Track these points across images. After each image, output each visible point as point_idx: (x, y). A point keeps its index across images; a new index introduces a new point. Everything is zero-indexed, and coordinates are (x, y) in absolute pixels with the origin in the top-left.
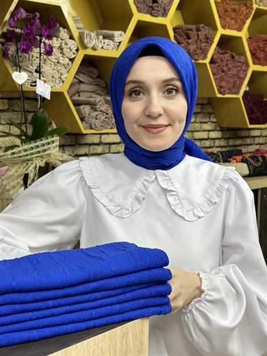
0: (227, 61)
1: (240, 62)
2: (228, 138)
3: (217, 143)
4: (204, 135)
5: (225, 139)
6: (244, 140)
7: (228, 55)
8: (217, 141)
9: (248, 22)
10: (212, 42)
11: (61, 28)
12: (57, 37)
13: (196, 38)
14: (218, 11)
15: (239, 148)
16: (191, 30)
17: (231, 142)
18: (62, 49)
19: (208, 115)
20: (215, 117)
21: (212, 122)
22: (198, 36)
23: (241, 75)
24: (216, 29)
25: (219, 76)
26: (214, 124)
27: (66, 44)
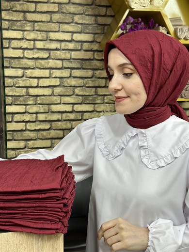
11: (161, 27)
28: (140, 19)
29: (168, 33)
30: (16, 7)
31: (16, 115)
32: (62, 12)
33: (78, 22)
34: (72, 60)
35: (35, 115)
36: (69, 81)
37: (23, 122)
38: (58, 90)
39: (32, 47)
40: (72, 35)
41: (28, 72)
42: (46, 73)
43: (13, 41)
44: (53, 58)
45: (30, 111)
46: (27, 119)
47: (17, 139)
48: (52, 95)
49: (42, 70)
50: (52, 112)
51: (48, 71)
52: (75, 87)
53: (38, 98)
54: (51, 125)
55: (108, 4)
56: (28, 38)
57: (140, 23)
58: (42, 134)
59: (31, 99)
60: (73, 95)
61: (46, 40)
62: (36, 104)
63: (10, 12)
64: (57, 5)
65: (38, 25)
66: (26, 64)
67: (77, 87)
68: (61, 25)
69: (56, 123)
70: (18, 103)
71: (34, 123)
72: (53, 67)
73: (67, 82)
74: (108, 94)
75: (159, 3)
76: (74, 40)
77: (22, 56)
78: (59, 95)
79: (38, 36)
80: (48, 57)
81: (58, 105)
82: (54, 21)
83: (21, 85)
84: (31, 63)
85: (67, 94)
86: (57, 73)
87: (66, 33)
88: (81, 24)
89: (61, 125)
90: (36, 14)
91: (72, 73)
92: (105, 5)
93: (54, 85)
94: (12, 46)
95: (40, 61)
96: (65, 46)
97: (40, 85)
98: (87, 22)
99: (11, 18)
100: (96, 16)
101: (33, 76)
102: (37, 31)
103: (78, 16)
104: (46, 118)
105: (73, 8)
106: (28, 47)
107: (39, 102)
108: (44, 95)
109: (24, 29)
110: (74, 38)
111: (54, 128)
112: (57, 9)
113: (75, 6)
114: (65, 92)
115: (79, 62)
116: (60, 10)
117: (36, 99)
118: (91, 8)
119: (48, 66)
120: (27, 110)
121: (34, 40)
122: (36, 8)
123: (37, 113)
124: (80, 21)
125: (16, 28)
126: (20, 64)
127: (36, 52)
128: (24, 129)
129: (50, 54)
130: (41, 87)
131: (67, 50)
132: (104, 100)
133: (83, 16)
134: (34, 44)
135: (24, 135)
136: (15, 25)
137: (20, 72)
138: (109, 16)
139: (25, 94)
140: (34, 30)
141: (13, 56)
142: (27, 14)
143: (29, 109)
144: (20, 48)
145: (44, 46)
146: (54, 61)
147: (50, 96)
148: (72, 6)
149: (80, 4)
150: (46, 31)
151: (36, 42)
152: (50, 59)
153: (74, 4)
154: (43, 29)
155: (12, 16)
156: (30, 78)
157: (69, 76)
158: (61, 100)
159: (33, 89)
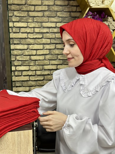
11: (109, 17)
12: (107, 21)
18: (109, 26)
27: (111, 24)
28: (96, 13)
30: (23, 8)
31: (24, 72)
32: (50, 11)
33: (60, 16)
34: (56, 39)
35: (34, 72)
36: (54, 51)
37: (28, 75)
38: (48, 57)
39: (33, 32)
40: (56, 24)
41: (31, 46)
42: (41, 47)
43: (22, 29)
44: (45, 38)
45: (32, 69)
46: (30, 74)
47: (24, 86)
48: (45, 59)
49: (38, 45)
50: (45, 70)
51: (42, 46)
52: (58, 54)
53: (36, 61)
54: (44, 77)
55: (78, 5)
56: (30, 26)
57: (96, 15)
58: (39, 83)
59: (32, 62)
60: (57, 59)
61: (41, 27)
62: (35, 65)
63: (20, 11)
64: (47, 6)
65: (36, 19)
66: (29, 41)
67: (59, 55)
68: (49, 18)
69: (47, 76)
70: (25, 64)
71: (34, 77)
72: (45, 43)
73: (53, 52)
75: (108, 3)
76: (57, 27)
77: (27, 37)
78: (49, 60)
79: (36, 25)
80: (42, 37)
81: (48, 66)
82: (45, 16)
83: (26, 54)
84: (32, 41)
85: (54, 59)
86: (47, 47)
87: (52, 23)
88: (61, 17)
89: (50, 77)
90: (35, 12)
91: (56, 46)
92: (76, 5)
93: (46, 54)
94: (21, 31)
95: (37, 40)
96: (52, 30)
97: (37, 54)
98: (65, 16)
99: (21, 15)
100: (70, 12)
101: (34, 49)
102: (35, 22)
103: (59, 12)
104: (41, 73)
105: (57, 7)
106: (31, 32)
107: (37, 64)
108: (40, 60)
109: (28, 21)
110: (57, 26)
111: (46, 79)
112: (47, 9)
113: (58, 6)
114: (52, 57)
115: (60, 40)
116: (49, 9)
117: (35, 62)
118: (67, 7)
119: (42, 43)
120: (30, 69)
121: (34, 28)
122: (34, 9)
123: (36, 70)
124: (61, 16)
125: (23, 21)
126: (26, 42)
127: (35, 35)
128: (29, 80)
129: (43, 35)
130: (38, 55)
131: (53, 33)
133: (62, 12)
134: (34, 30)
135: (28, 83)
136: (23, 19)
137: (26, 47)
138: (78, 12)
139: (29, 59)
140: (33, 22)
141: (22, 37)
142: (30, 12)
143: (31, 68)
144: (26, 33)
145: (40, 31)
146: (46, 39)
147: (43, 60)
148: (56, 7)
149: (60, 5)
150: (41, 22)
151: (35, 28)
152: (43, 38)
153: (57, 5)
154: (39, 21)
155: (21, 14)
156: (32, 50)
157: (54, 48)
158: (50, 62)
159: (34, 56)
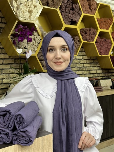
0: (103, 42)
1: (109, 42)
2: (105, 73)
3: (101, 75)
4: (95, 72)
5: (104, 73)
6: (112, 73)
7: (103, 39)
8: (100, 74)
9: (111, 26)
10: (96, 34)
11: (34, 31)
12: (33, 35)
13: (89, 33)
14: (98, 22)
15: (110, 77)
16: (87, 30)
17: (107, 75)
18: (35, 39)
19: (96, 64)
20: (99, 64)
21: (98, 66)
22: (90, 32)
23: (109, 47)
24: (97, 29)
25: (100, 48)
26: (99, 67)
27: (37, 37)
28: (26, 27)
29: (39, 35)
55: (3, 16)
57: (27, 28)
74: (4, 68)
75: (33, 19)
92: (1, 16)
132: (2, 72)
138: (3, 23)
